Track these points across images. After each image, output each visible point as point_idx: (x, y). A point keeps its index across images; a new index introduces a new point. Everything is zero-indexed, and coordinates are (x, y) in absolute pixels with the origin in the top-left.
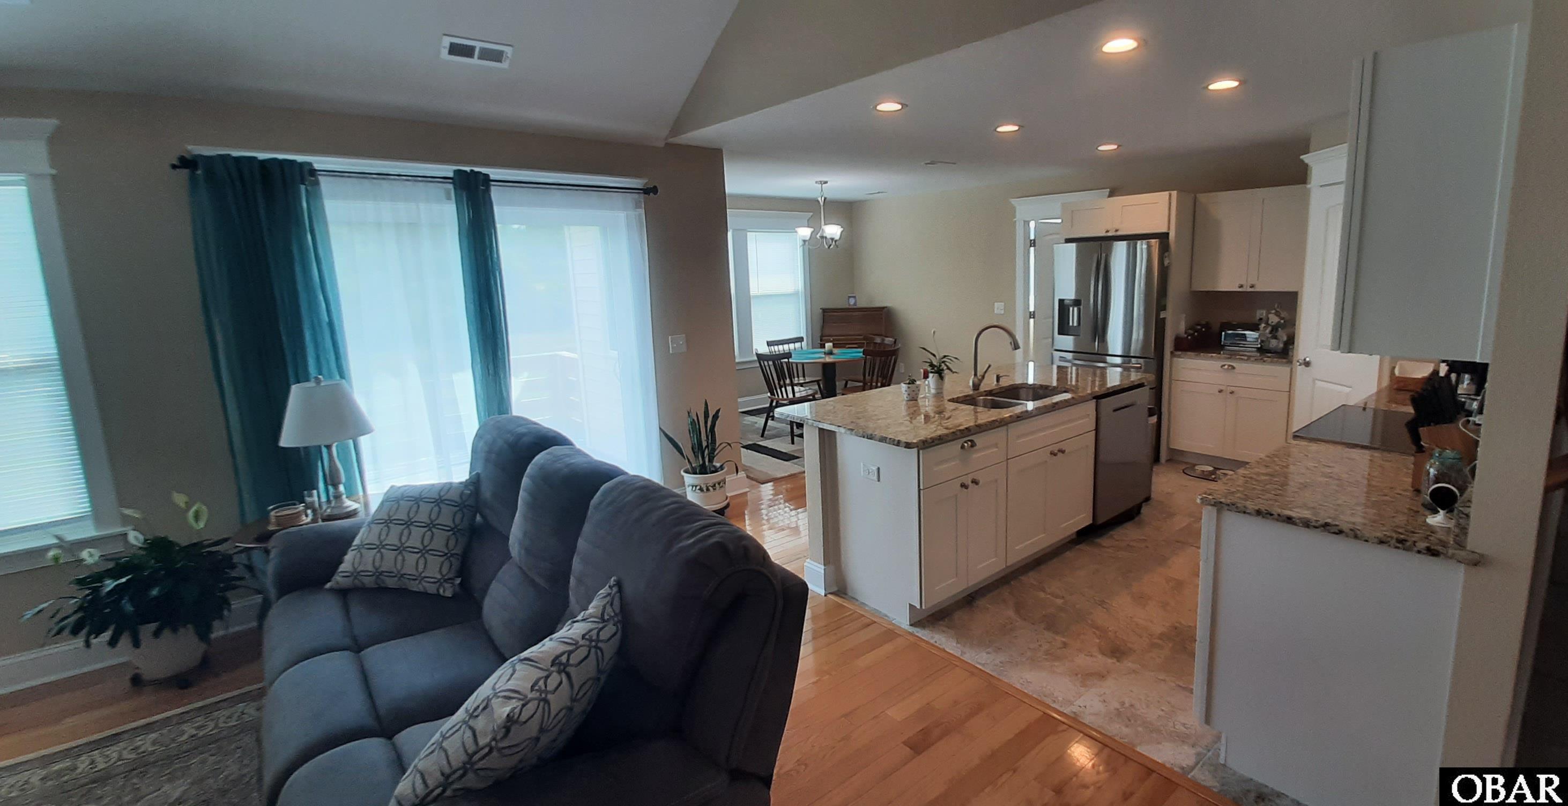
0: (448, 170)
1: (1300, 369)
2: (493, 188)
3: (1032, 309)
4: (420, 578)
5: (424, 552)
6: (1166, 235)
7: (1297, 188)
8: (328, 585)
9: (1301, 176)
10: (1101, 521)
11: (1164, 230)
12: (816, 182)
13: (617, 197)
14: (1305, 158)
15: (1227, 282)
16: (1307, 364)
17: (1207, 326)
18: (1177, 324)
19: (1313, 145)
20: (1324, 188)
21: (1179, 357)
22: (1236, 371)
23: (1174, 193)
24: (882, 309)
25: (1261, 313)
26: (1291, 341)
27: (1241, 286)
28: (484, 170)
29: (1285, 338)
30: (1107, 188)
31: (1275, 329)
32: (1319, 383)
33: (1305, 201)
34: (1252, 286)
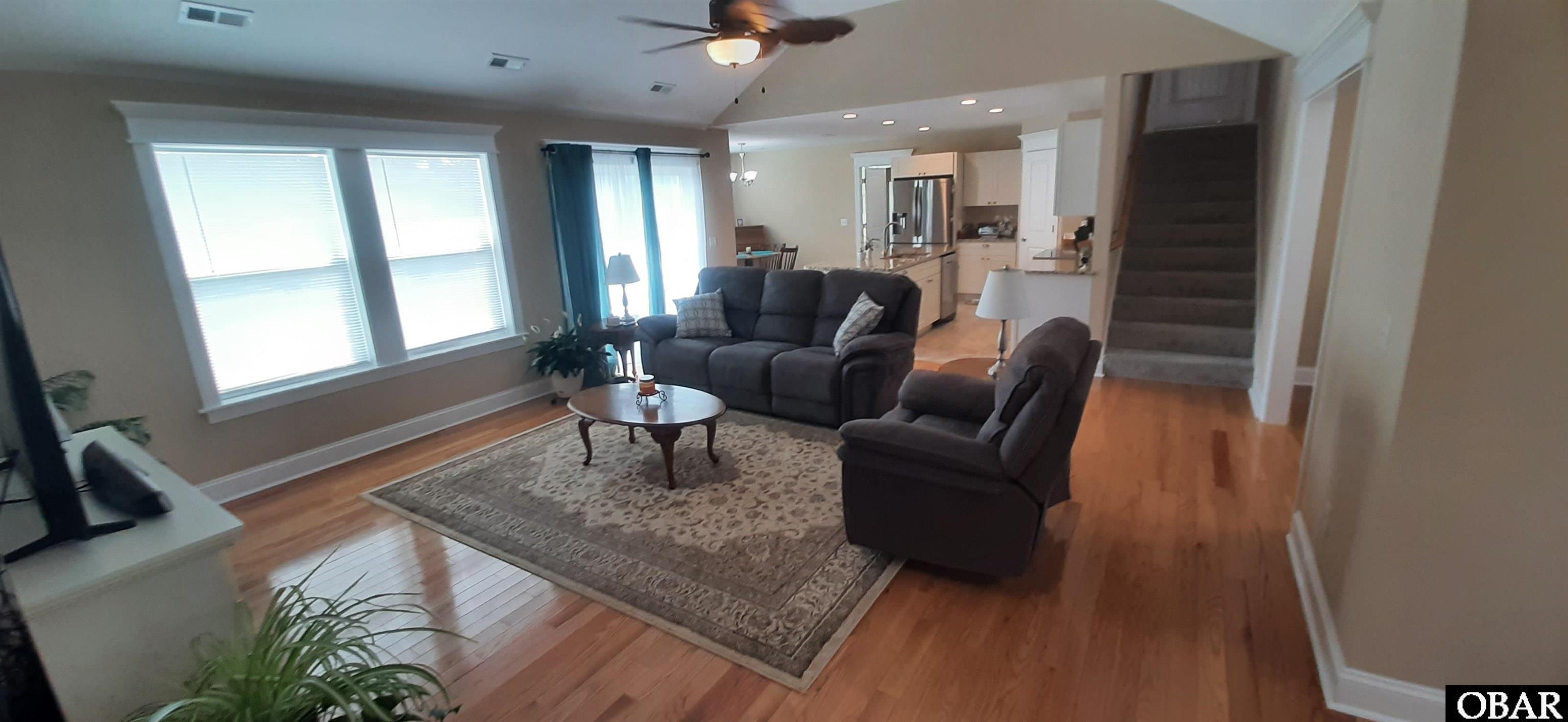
0: (634, 148)
1: (1021, 243)
2: (651, 157)
3: (864, 222)
4: (717, 330)
5: (716, 319)
6: (951, 176)
7: (1018, 150)
8: (676, 336)
9: (1018, 145)
10: (944, 317)
11: (951, 173)
12: (739, 144)
13: (691, 159)
14: (1020, 137)
15: (981, 202)
16: (1024, 240)
17: (971, 225)
18: (958, 226)
19: (1023, 130)
20: (1030, 153)
21: (960, 242)
22: (990, 247)
23: (956, 153)
24: (761, 227)
25: (997, 218)
26: (1015, 230)
27: (989, 203)
28: (649, 147)
29: (1012, 229)
30: (911, 148)
31: (1007, 224)
32: (1031, 249)
33: (1020, 158)
34: (995, 203)
